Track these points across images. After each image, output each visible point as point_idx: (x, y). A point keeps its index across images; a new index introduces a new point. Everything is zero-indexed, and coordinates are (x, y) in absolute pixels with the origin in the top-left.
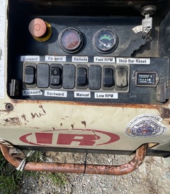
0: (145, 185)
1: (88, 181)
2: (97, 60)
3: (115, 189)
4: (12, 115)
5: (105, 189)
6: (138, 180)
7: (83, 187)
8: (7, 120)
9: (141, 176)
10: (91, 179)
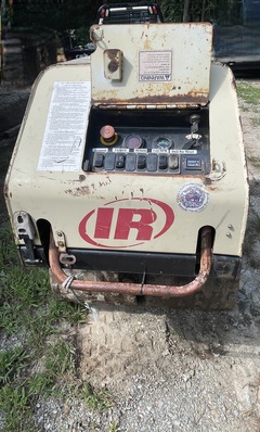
0: (249, 421)
1: (149, 408)
2: (154, 151)
3: (195, 424)
4: (84, 184)
5: (177, 423)
6: (236, 413)
7: (139, 418)
8: (78, 189)
9: (241, 408)
10: (153, 407)
